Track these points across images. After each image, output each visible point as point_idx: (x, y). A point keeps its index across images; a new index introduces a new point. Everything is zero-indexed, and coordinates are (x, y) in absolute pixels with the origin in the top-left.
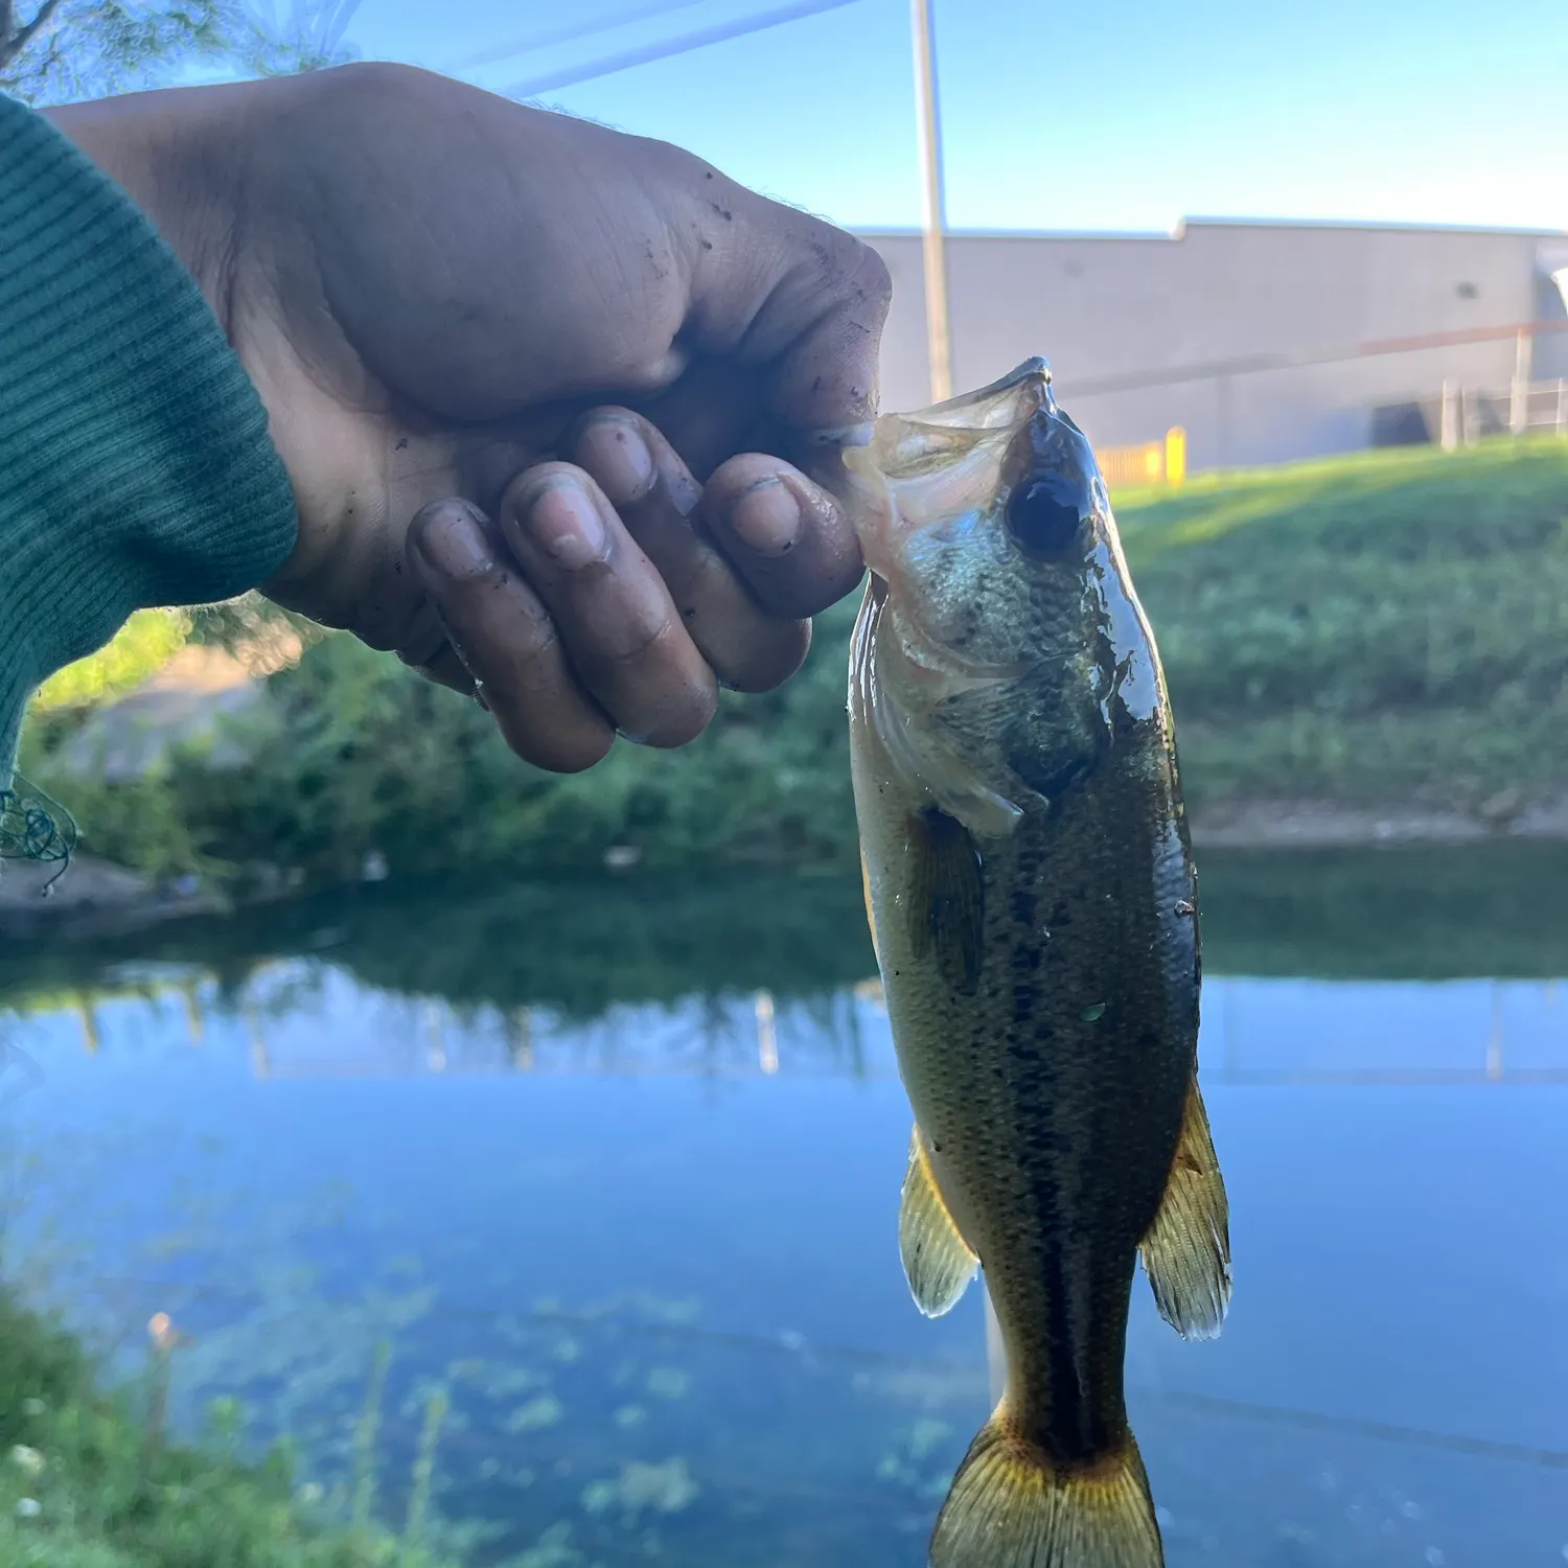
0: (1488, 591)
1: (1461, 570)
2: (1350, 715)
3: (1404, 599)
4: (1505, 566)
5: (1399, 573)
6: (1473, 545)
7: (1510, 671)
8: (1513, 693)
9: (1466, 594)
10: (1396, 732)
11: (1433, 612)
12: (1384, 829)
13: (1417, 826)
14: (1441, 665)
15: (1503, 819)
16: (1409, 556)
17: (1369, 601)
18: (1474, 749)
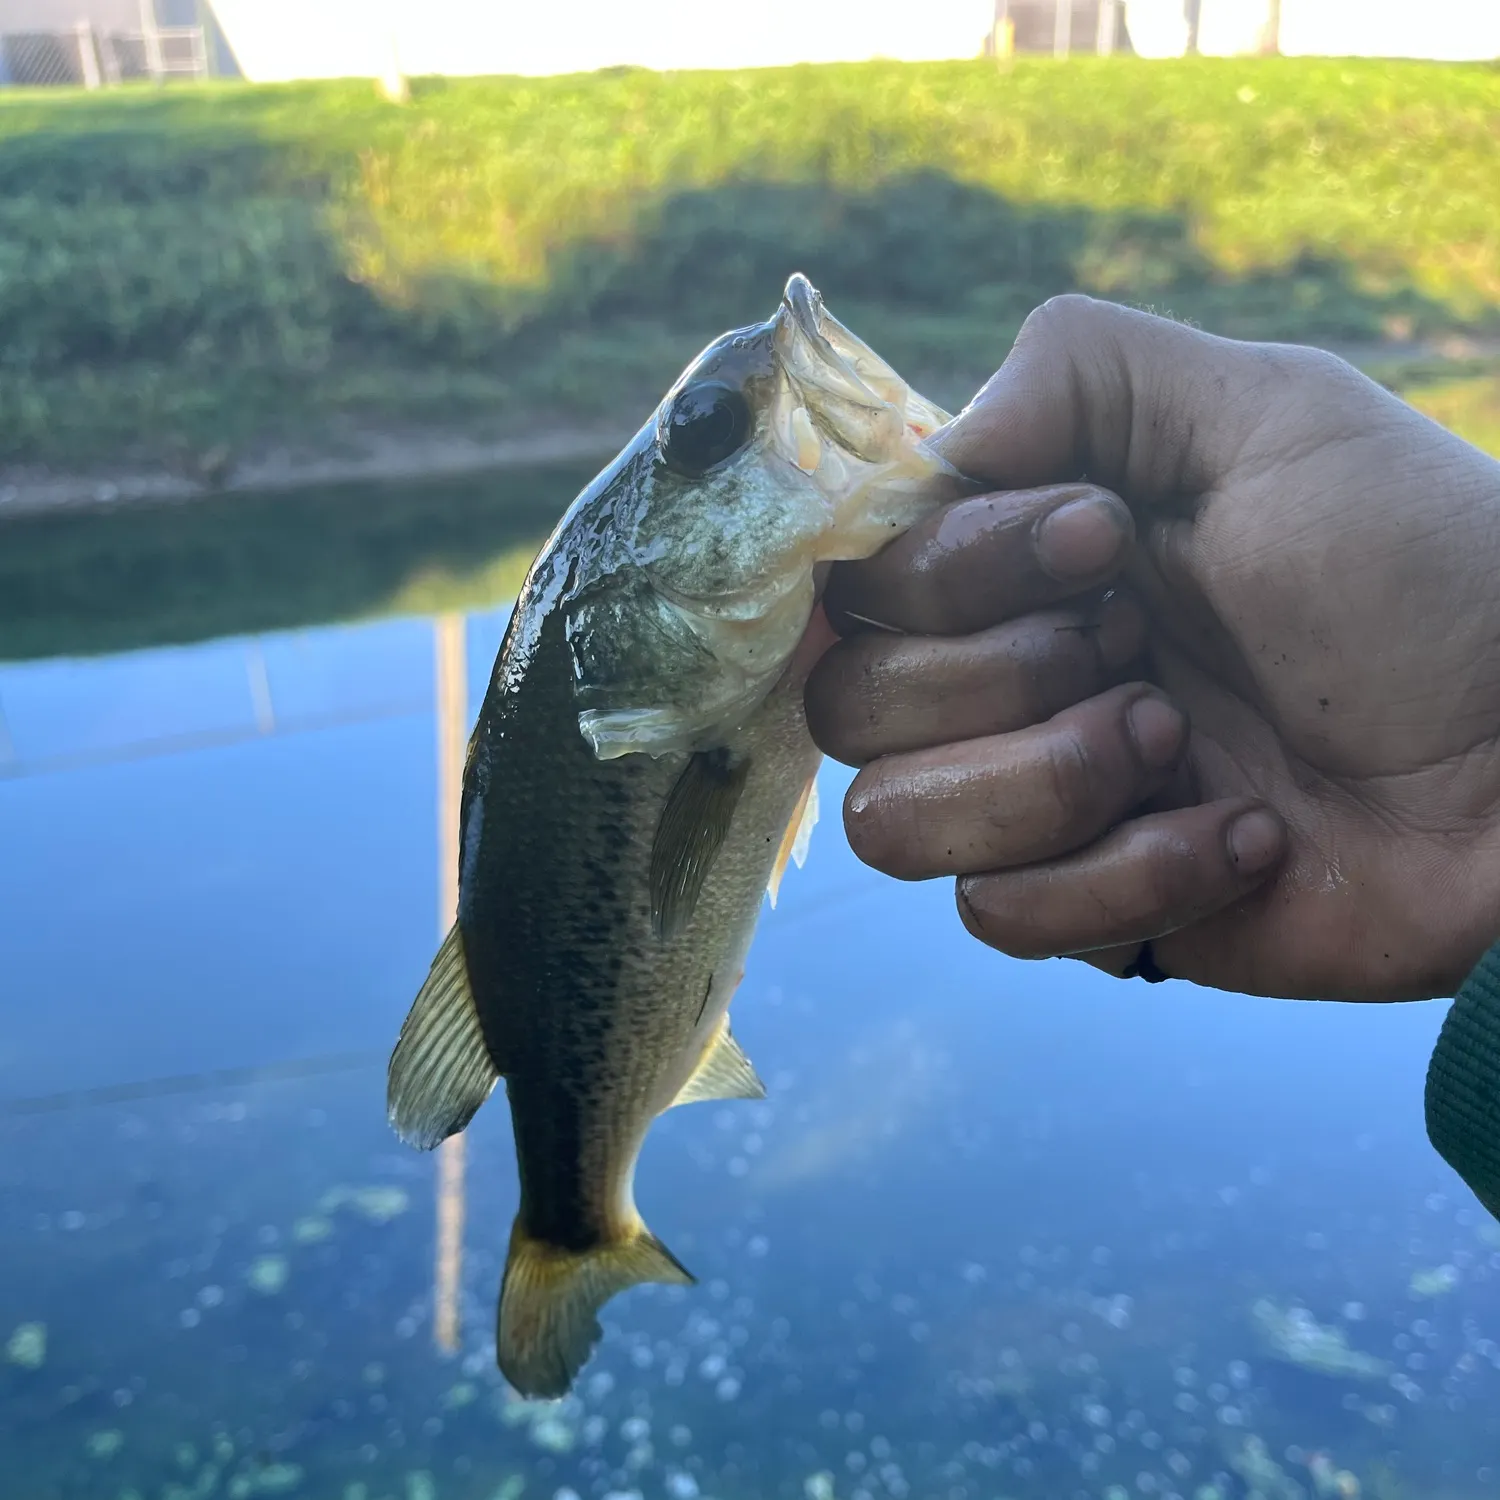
0: (156, 240)
1: (124, 216)
2: (42, 370)
3: (71, 244)
4: (165, 213)
5: (62, 217)
6: (132, 189)
7: (193, 321)
8: (200, 345)
9: (133, 242)
10: (93, 386)
11: (104, 260)
12: (106, 492)
13: (138, 486)
14: (124, 316)
15: (218, 476)
16: (70, 199)
17: (36, 246)
18: (176, 403)
